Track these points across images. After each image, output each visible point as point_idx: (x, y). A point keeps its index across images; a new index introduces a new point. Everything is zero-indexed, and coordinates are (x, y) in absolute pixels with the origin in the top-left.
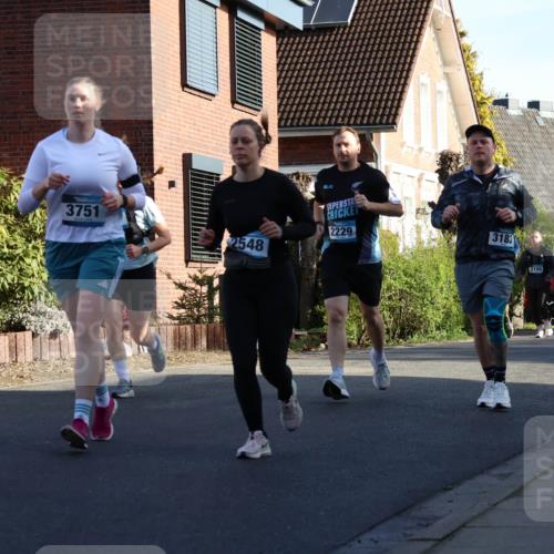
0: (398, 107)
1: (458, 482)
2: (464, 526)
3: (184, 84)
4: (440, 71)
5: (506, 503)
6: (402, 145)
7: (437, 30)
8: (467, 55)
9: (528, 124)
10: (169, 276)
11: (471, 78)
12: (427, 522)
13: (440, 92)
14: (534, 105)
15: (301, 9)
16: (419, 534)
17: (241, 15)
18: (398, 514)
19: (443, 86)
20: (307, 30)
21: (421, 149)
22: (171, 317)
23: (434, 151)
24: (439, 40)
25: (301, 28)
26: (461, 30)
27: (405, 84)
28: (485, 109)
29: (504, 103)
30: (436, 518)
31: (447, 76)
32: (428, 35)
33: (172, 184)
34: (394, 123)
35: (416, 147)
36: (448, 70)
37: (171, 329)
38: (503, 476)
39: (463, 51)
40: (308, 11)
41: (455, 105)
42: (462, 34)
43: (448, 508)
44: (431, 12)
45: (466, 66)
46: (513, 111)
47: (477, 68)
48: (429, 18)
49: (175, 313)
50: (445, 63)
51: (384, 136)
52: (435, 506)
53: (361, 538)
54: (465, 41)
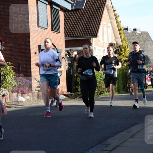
0: (98, 31)
1: (115, 134)
2: (117, 146)
3: (38, 26)
4: (109, 21)
5: (129, 140)
6: (99, 41)
7: (108, 10)
8: (116, 16)
9: (133, 35)
10: (35, 79)
11: (117, 23)
12: (107, 145)
13: (109, 27)
14: (135, 30)
15: (70, 4)
16: (105, 149)
17: (54, 6)
18: (99, 143)
19: (110, 25)
20: (72, 10)
21: (104, 42)
22: (36, 90)
23: (108, 43)
24: (108, 12)
25: (70, 10)
26: (114, 9)
27: (99, 25)
28: (121, 31)
29: (127, 29)
30: (110, 144)
31: (111, 22)
32: (105, 11)
33: (35, 53)
34: (97, 35)
35: (103, 42)
36: (111, 20)
37: (36, 94)
38: (128, 132)
39: (115, 15)
40: (72, 5)
41: (113, 30)
42: (115, 11)
43: (113, 141)
44: (106, 5)
45: (116, 19)
46: (129, 31)
47: (119, 20)
48: (106, 6)
49: (37, 89)
50: (110, 19)
51: (94, 39)
52: (109, 141)
53: (89, 150)
54: (116, 12)
